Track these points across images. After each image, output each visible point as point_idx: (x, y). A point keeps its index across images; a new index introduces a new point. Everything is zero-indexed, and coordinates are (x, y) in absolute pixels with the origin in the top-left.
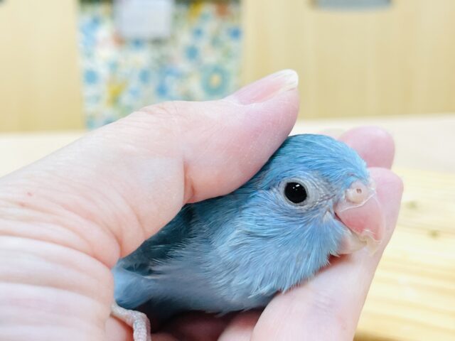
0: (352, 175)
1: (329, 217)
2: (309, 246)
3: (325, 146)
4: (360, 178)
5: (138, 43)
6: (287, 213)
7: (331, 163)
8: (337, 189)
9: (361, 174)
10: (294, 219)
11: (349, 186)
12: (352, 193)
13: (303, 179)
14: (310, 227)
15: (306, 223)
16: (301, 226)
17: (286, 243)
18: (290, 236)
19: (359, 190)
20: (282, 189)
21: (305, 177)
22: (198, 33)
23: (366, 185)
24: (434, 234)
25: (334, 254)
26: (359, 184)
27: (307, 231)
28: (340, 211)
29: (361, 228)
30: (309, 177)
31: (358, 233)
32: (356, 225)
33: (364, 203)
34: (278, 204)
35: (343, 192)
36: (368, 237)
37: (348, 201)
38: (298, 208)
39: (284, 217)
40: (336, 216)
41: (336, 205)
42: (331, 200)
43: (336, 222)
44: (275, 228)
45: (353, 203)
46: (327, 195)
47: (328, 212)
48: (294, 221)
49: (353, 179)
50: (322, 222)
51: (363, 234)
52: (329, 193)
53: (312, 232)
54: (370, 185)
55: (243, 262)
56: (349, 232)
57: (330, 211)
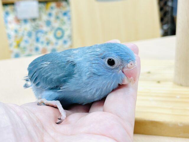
0: (131, 59)
1: (120, 71)
2: (112, 80)
3: (124, 48)
4: (133, 61)
5: (26, 21)
6: (107, 68)
7: (124, 54)
8: (125, 63)
9: (133, 59)
10: (109, 70)
11: (129, 63)
12: (129, 65)
13: (114, 58)
14: (114, 74)
15: (113, 72)
16: (111, 73)
17: (105, 78)
18: (107, 76)
19: (131, 64)
20: (107, 60)
21: (116, 58)
22: (50, 15)
23: (134, 63)
24: (159, 82)
25: (120, 84)
26: (132, 62)
27: (113, 75)
28: (124, 70)
29: (130, 77)
30: (117, 58)
31: (129, 78)
32: (129, 76)
33: (132, 69)
34: (105, 65)
35: (126, 64)
36: (132, 80)
37: (127, 67)
38: (111, 67)
39: (106, 70)
40: (123, 72)
41: (123, 68)
42: (122, 66)
43: (122, 73)
44: (103, 73)
45: (129, 68)
46: (121, 65)
47: (120, 70)
48: (109, 71)
49: (131, 60)
50: (118, 73)
51: (130, 79)
52: (122, 64)
53: (114, 76)
54: (135, 63)
55: (91, 83)
56: (126, 77)
57: (121, 70)
